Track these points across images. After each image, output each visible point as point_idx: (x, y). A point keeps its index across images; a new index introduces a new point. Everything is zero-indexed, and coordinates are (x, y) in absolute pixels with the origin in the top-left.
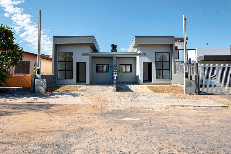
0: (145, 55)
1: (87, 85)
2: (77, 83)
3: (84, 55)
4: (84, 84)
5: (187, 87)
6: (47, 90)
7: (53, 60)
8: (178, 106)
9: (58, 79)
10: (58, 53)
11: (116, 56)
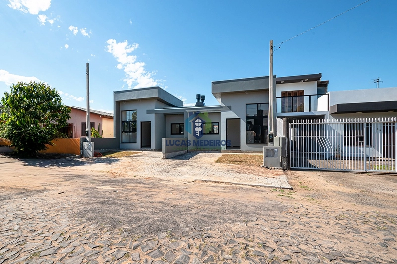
0: (229, 108)
1: (152, 150)
2: (141, 148)
3: (149, 112)
4: (149, 149)
5: (267, 156)
6: (96, 154)
7: (115, 118)
8: (210, 181)
9: (122, 142)
10: (122, 111)
11: (188, 111)
